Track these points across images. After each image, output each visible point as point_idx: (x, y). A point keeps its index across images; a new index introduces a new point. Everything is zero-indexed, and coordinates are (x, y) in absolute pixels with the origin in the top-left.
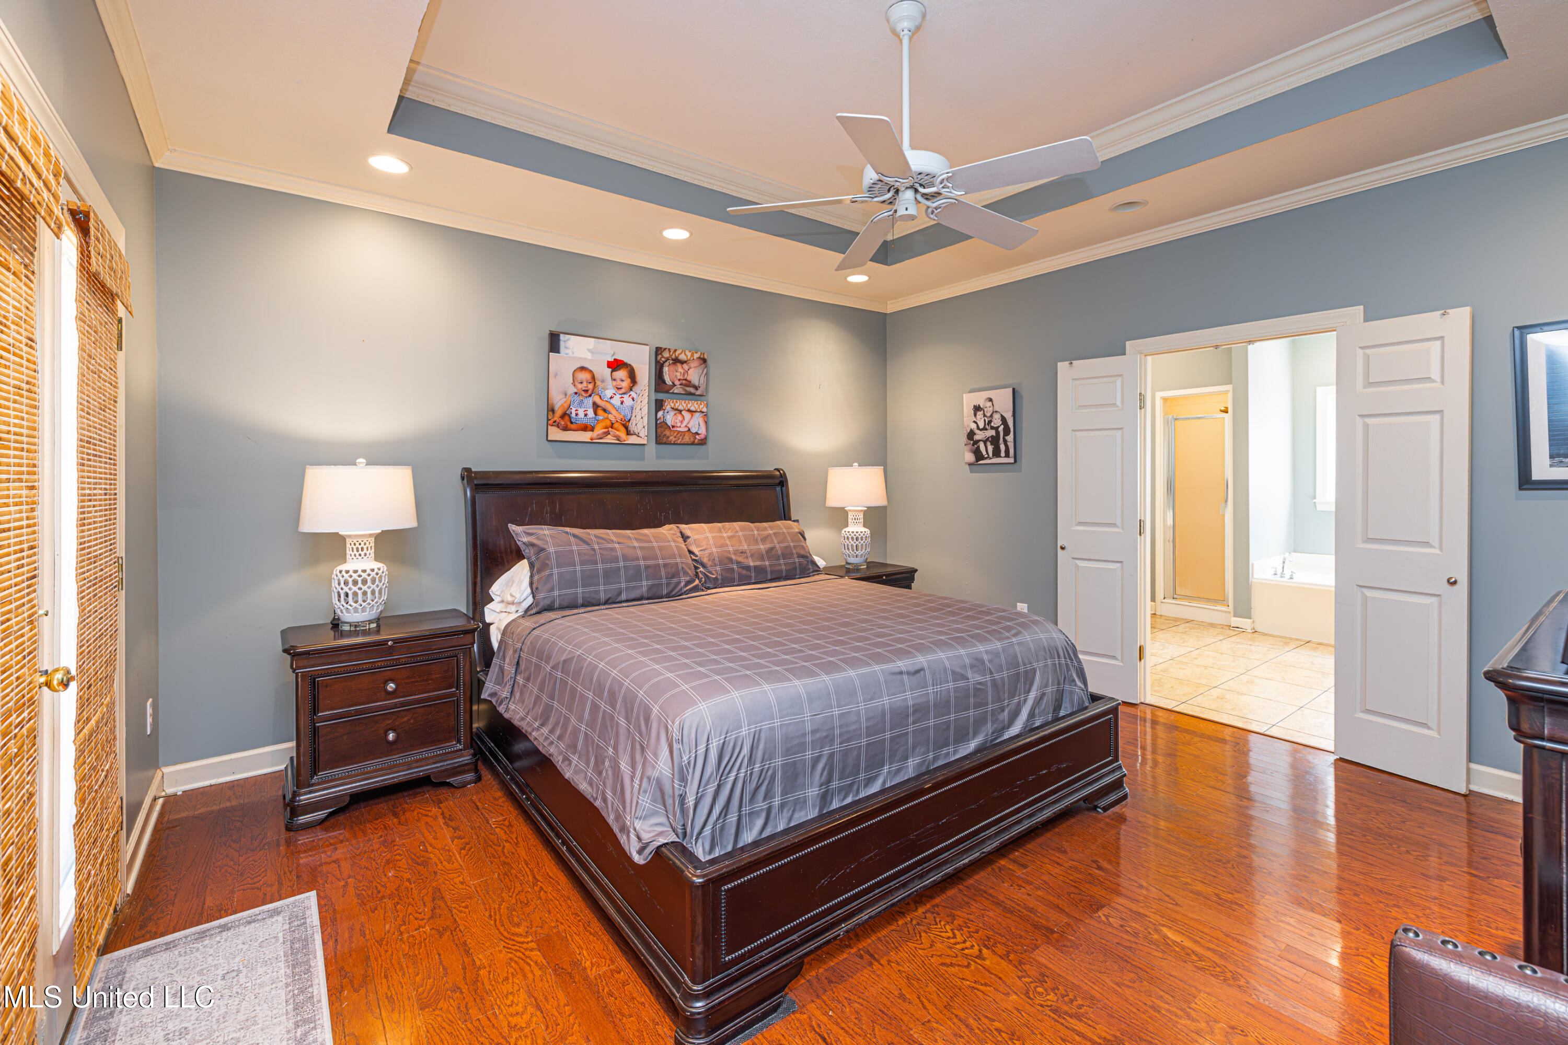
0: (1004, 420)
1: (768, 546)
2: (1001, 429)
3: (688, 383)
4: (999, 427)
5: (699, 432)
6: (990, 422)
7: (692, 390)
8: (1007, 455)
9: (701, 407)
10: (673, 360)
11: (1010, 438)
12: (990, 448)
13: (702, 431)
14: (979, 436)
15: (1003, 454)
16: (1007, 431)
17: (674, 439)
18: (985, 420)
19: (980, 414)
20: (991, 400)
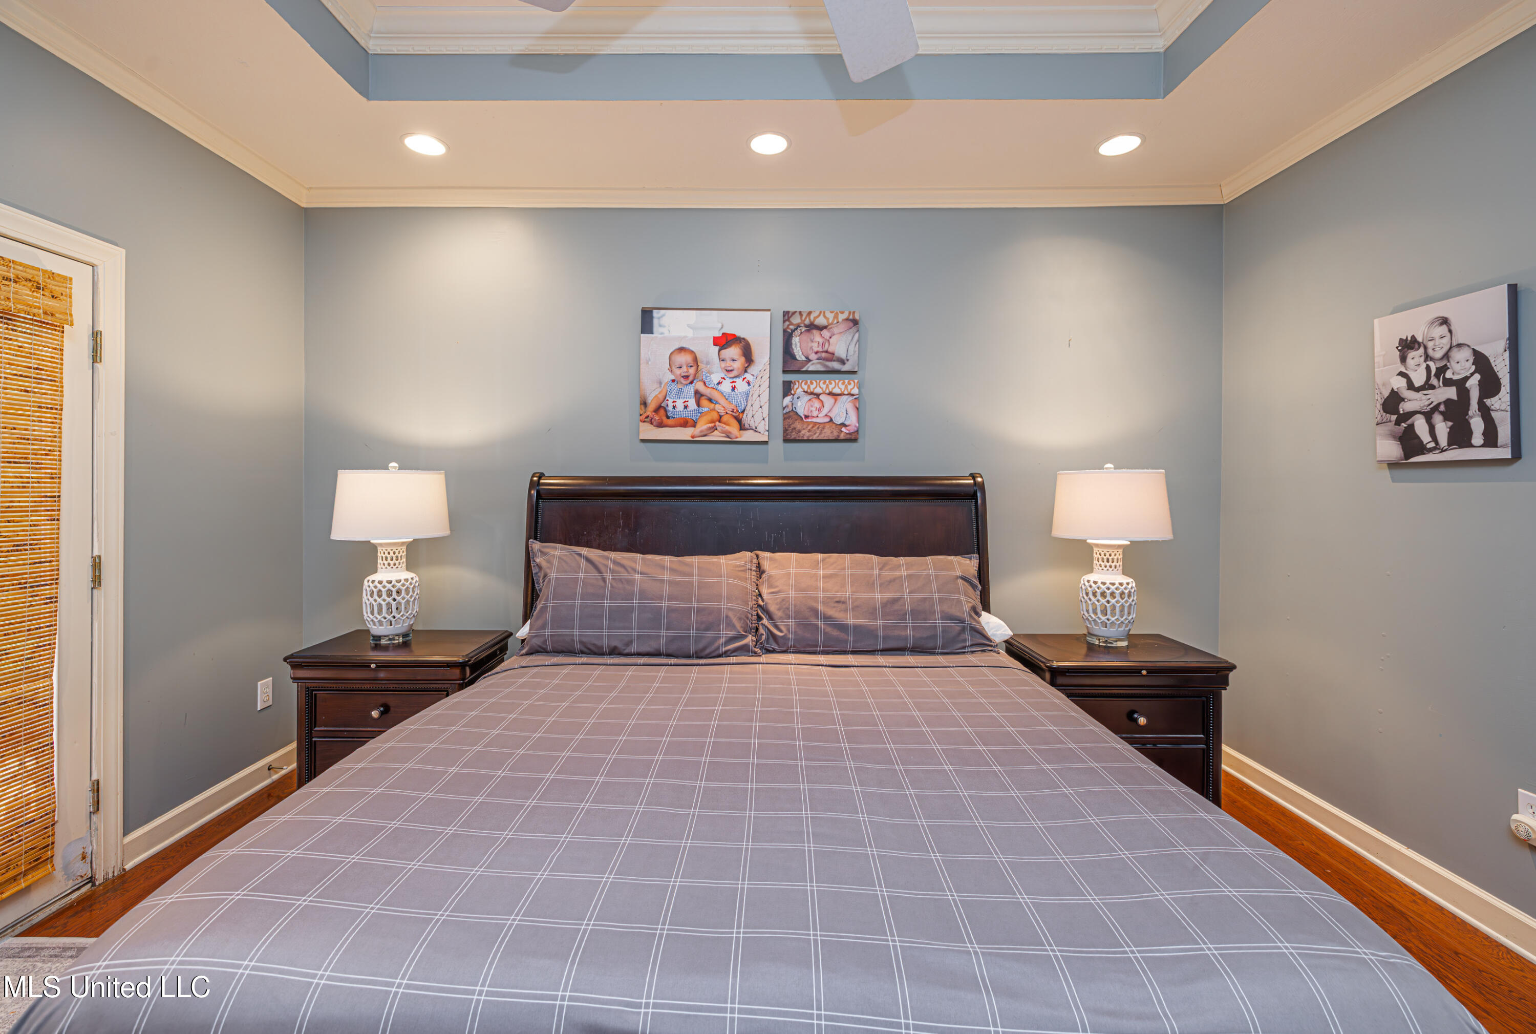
0: (1481, 362)
1: (889, 595)
2: (1473, 383)
3: (831, 357)
4: (1466, 379)
5: (847, 423)
6: (1442, 370)
7: (836, 365)
8: (1491, 439)
9: (850, 387)
10: (806, 326)
11: (1500, 403)
12: (1442, 428)
13: (852, 420)
14: (1413, 402)
15: (1477, 438)
16: (1490, 385)
17: (808, 434)
18: (1428, 368)
19: (1415, 357)
20: (1445, 321)
